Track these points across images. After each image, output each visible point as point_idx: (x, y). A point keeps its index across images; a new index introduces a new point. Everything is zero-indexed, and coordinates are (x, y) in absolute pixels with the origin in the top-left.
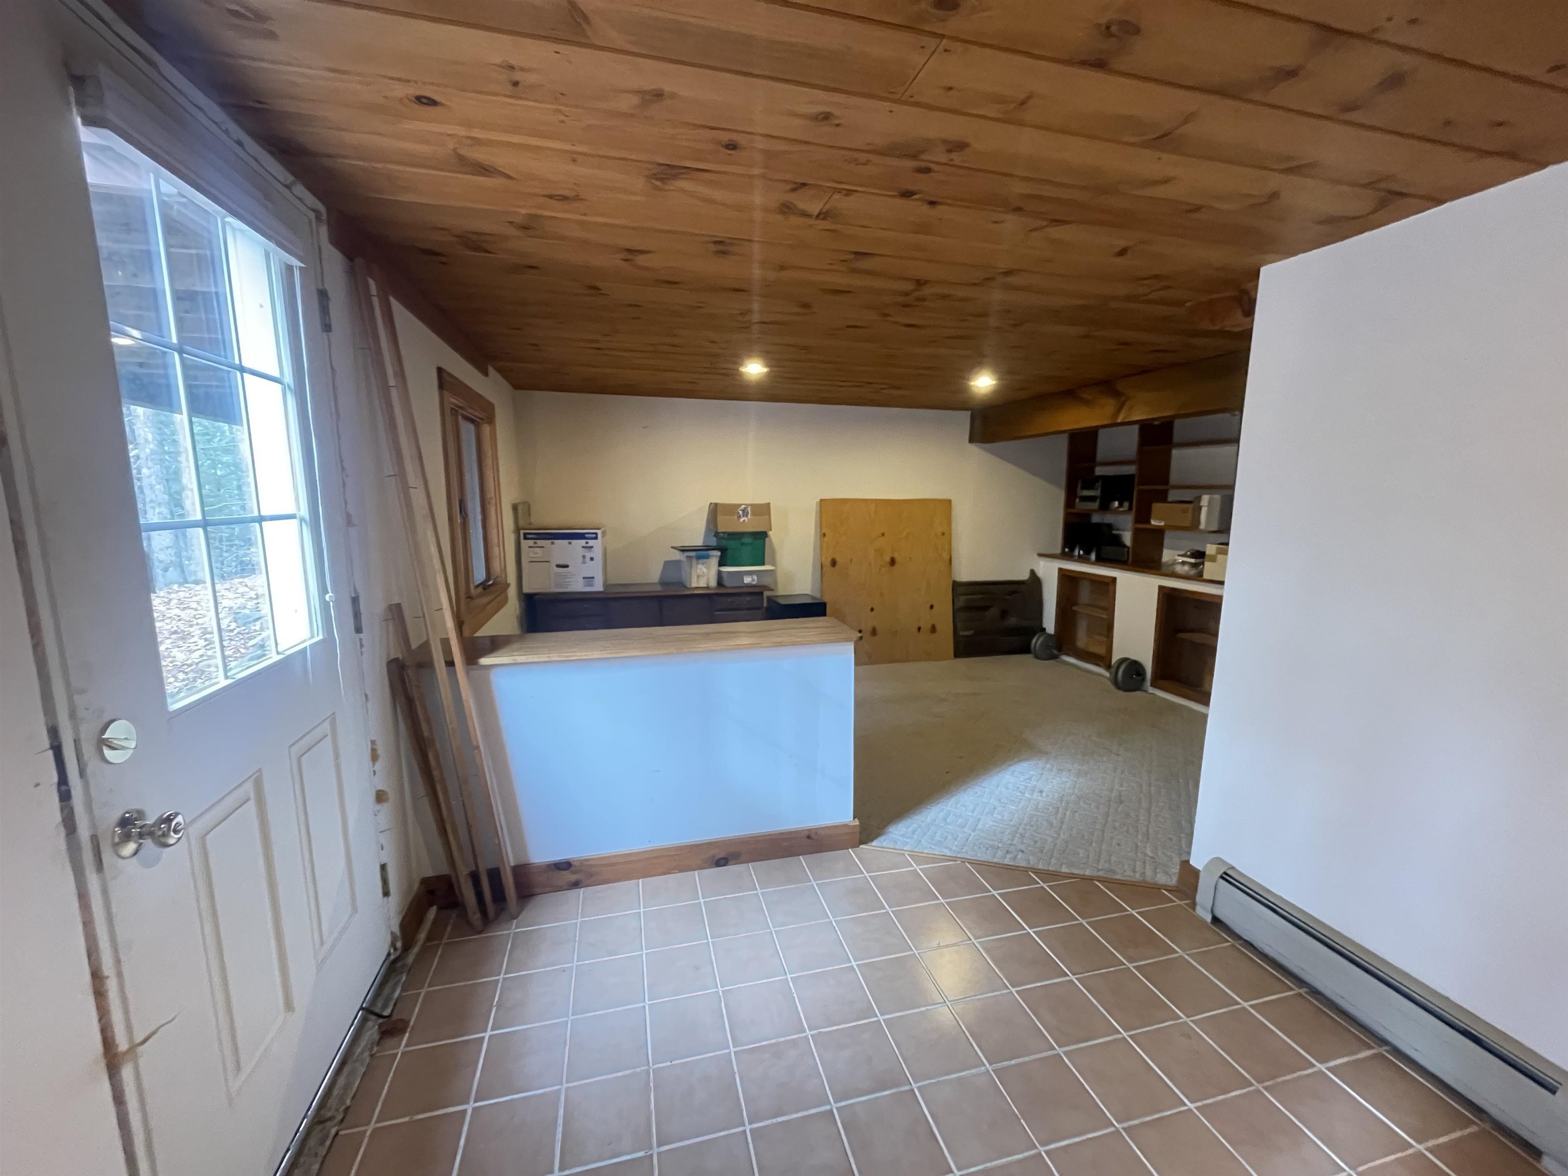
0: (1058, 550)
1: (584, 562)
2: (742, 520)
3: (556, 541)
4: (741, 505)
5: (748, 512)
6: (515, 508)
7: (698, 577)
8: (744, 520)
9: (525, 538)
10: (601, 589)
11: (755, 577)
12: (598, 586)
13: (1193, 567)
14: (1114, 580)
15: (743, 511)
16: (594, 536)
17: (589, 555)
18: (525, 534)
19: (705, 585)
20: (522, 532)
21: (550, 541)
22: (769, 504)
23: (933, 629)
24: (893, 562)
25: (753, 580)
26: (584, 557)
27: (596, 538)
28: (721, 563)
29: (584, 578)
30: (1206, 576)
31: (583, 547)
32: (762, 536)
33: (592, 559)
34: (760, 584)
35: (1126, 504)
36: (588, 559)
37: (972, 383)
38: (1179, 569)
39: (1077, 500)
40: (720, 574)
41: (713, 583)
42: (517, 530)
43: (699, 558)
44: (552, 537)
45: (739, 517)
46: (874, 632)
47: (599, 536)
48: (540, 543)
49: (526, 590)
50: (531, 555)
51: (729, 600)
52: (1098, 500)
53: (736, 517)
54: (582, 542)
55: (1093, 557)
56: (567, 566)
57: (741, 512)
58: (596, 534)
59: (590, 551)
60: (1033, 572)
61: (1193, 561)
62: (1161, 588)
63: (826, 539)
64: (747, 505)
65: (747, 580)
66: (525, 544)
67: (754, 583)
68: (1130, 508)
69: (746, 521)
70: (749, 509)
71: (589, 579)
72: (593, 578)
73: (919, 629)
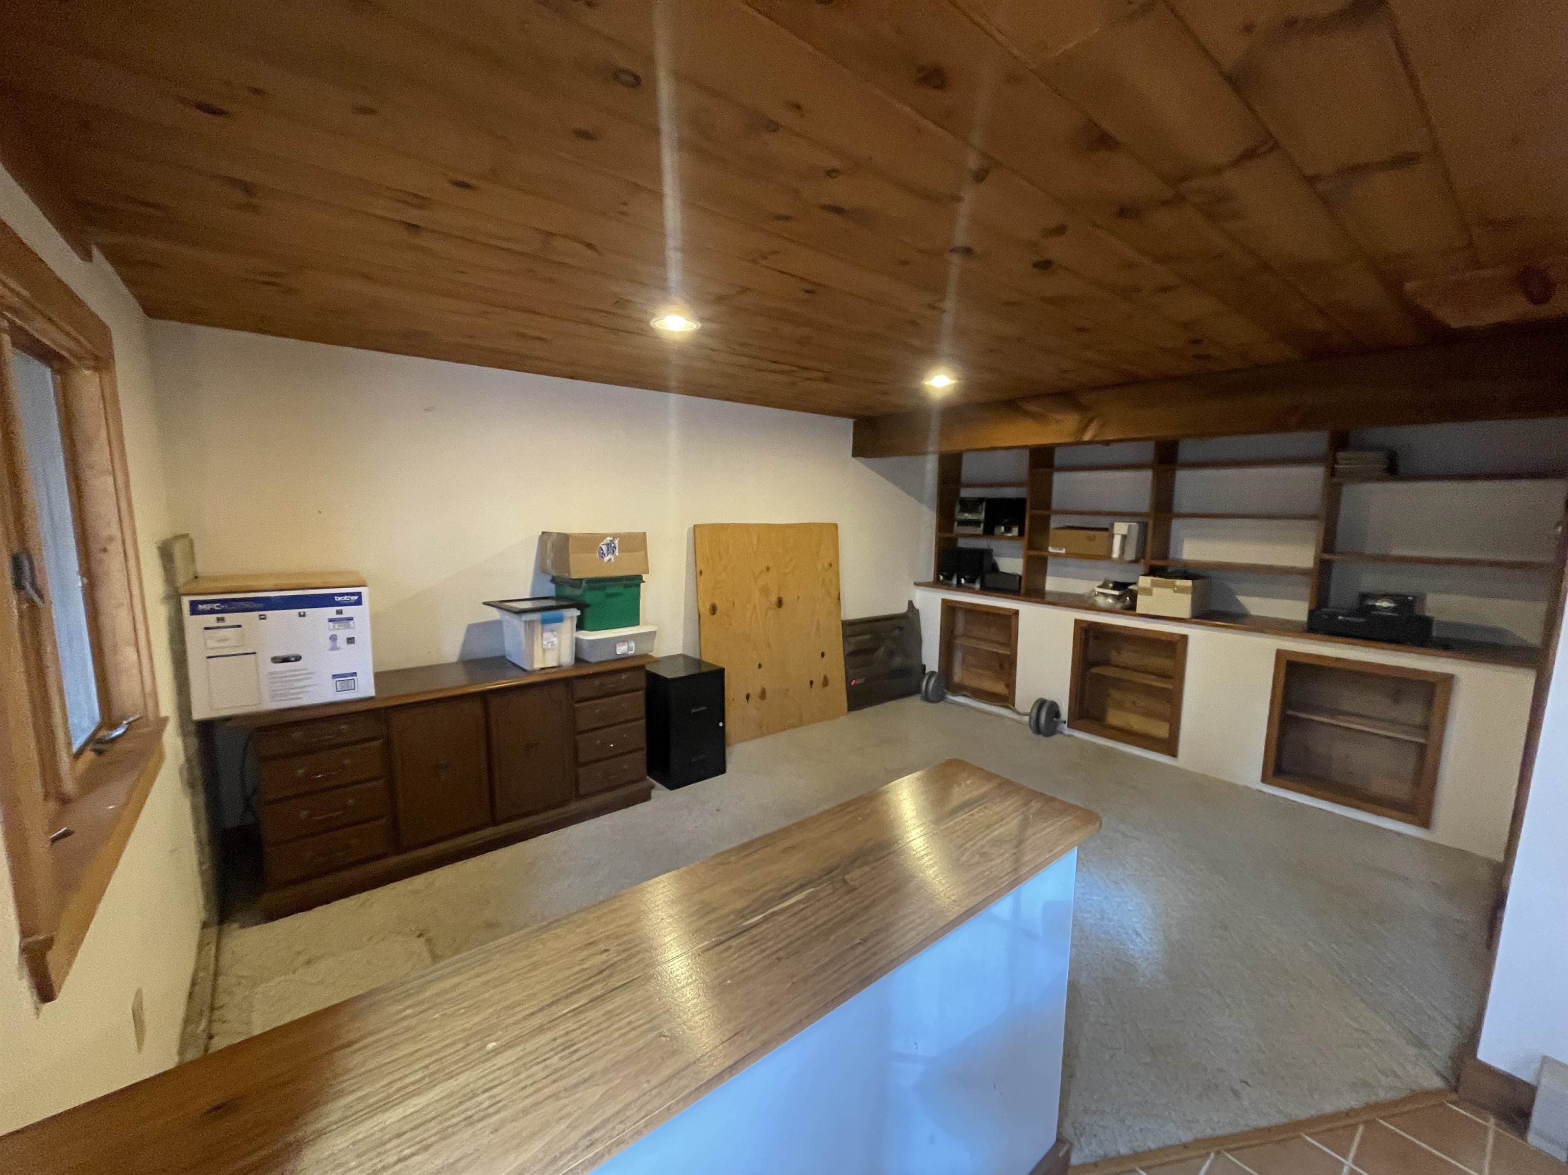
0: (931, 578)
1: (334, 648)
2: (606, 559)
3: (268, 613)
4: (604, 536)
5: (615, 547)
6: (166, 553)
7: (544, 651)
8: (610, 559)
9: (194, 611)
10: (371, 692)
11: (633, 644)
12: (365, 688)
13: (1118, 600)
14: (1017, 613)
15: (608, 545)
16: (356, 598)
17: (343, 634)
18: (194, 604)
19: (554, 664)
20: (186, 601)
21: (256, 614)
22: (645, 534)
23: (826, 683)
24: (780, 603)
25: (630, 649)
26: (333, 638)
27: (359, 602)
28: (580, 626)
29: (334, 676)
30: (1140, 609)
31: (331, 620)
32: (633, 582)
33: (351, 640)
34: (640, 653)
35: (1015, 531)
36: (341, 642)
37: (926, 383)
38: (1101, 601)
39: (956, 524)
40: (578, 643)
41: (567, 659)
42: (174, 596)
43: (544, 622)
44: (261, 605)
45: (602, 555)
46: (763, 695)
47: (365, 599)
48: (231, 618)
49: (199, 713)
50: (211, 644)
51: (597, 683)
52: (982, 525)
53: (597, 555)
54: (331, 612)
55: (977, 586)
56: (298, 658)
57: (604, 548)
58: (359, 594)
59: (349, 627)
60: (911, 604)
61: (1116, 593)
62: (1077, 622)
63: (703, 577)
64: (615, 536)
65: (621, 649)
66: (194, 624)
67: (630, 652)
68: (1021, 533)
69: (613, 560)
70: (616, 542)
71: (345, 678)
72: (355, 674)
73: (812, 682)
